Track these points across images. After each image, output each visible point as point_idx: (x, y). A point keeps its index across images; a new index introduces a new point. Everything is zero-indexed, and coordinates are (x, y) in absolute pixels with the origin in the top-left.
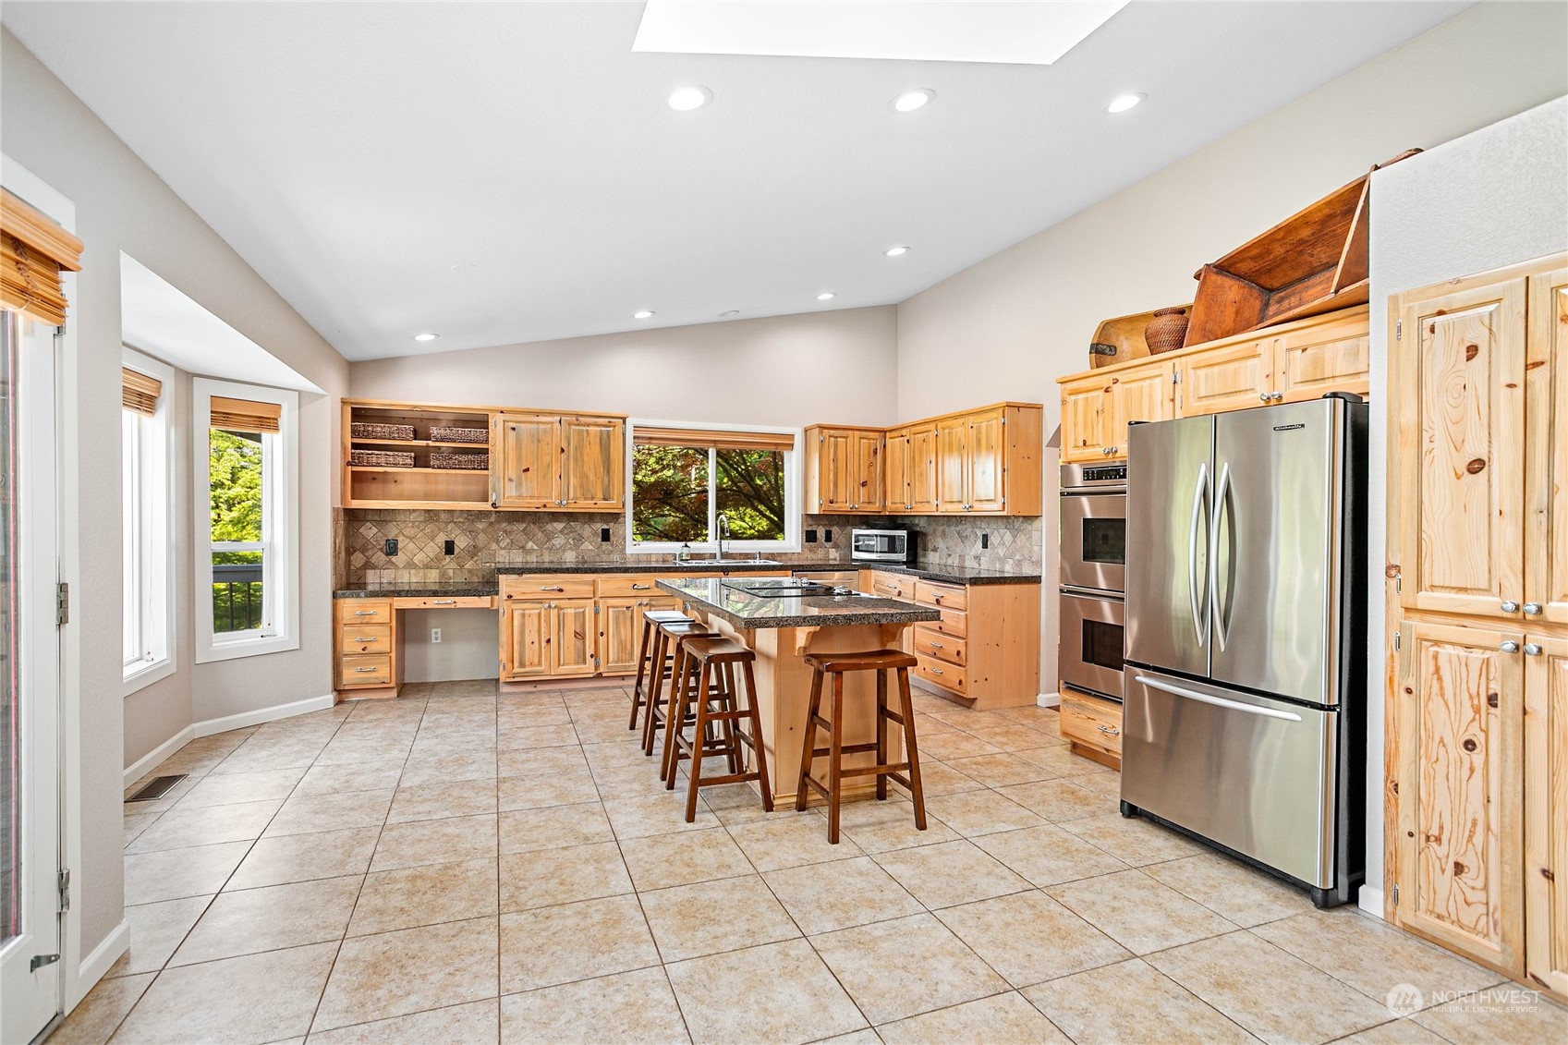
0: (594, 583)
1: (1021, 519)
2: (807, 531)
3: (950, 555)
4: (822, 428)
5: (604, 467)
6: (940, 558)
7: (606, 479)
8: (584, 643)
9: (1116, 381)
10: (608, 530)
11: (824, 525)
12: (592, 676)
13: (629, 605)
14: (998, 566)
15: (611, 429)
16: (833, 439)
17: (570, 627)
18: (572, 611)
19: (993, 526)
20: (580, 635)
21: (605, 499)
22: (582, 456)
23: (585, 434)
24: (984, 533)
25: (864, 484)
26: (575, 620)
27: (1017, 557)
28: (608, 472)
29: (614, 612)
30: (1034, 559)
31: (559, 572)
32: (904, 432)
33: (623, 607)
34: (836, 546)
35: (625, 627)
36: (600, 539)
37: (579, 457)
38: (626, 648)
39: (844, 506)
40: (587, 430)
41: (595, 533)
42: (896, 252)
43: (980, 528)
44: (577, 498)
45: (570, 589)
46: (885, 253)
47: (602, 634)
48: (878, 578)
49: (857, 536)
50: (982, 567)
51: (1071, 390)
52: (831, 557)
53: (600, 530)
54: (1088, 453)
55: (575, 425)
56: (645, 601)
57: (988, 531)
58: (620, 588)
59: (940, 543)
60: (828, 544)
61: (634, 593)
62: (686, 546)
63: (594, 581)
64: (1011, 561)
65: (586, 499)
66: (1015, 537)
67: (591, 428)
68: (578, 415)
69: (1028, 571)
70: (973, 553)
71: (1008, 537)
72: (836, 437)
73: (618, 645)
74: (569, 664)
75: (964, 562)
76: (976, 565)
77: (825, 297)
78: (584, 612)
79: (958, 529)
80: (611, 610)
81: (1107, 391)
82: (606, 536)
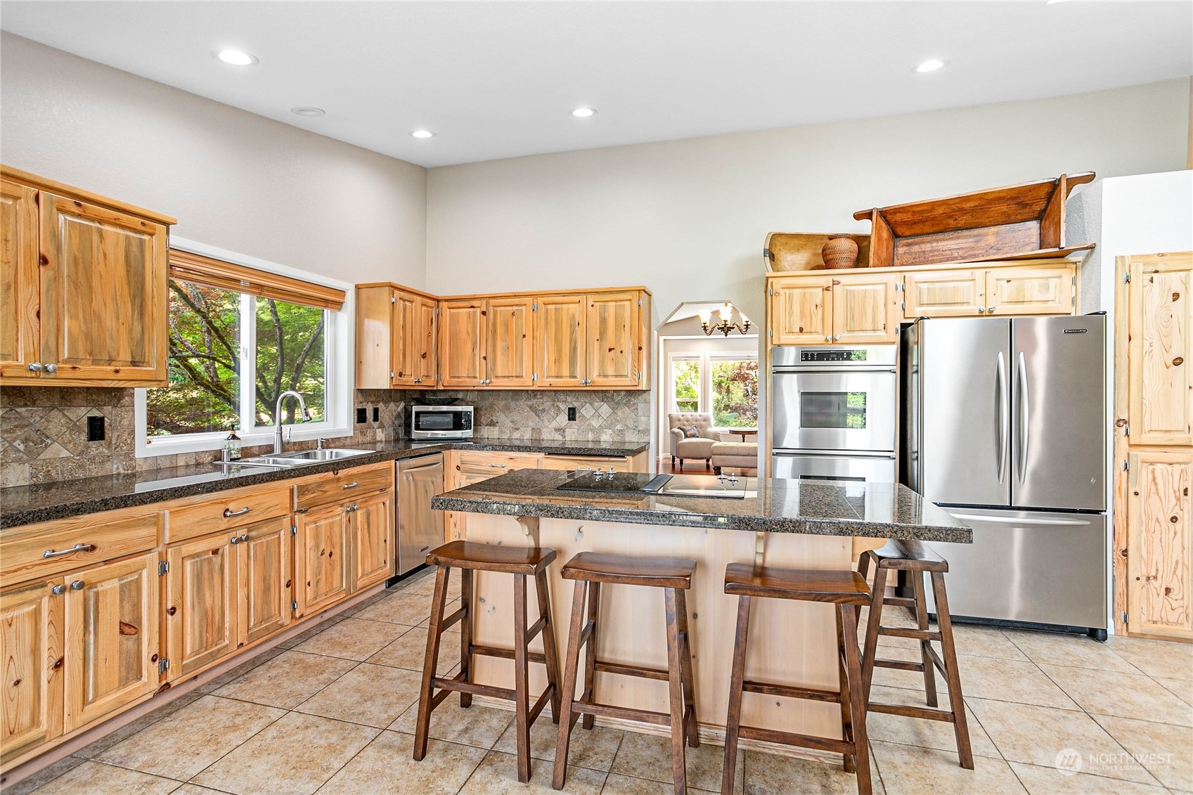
0: (156, 521)
1: (623, 393)
2: (358, 410)
3: (517, 429)
4: (394, 287)
5: (133, 305)
6: (501, 432)
7: (137, 327)
8: (139, 642)
9: (835, 283)
10: (102, 420)
11: (372, 402)
12: (150, 696)
13: (214, 547)
14: (591, 436)
15: (146, 237)
16: (402, 302)
17: (111, 615)
18: (115, 584)
19: (582, 399)
20: (129, 628)
21: (134, 363)
22: (89, 279)
23: (96, 238)
24: (571, 406)
25: (424, 356)
26: (121, 600)
27: (619, 427)
28: (142, 315)
29: (193, 564)
30: (640, 428)
31: (84, 512)
32: (475, 303)
33: (208, 551)
34: (382, 426)
35: (212, 586)
36: (84, 437)
37: (82, 278)
38: (213, 622)
39: (410, 381)
40: (100, 232)
41: (74, 427)
42: (583, 112)
43: (565, 401)
44: (77, 360)
45: (108, 542)
46: (570, 112)
47: (173, 611)
48: (464, 458)
49: (418, 414)
50: (568, 438)
51: (784, 284)
52: (378, 439)
53: (85, 419)
54: (804, 338)
55: (73, 214)
56: (241, 533)
57: (576, 404)
58: (203, 520)
59: (500, 417)
60: (376, 424)
61: (224, 524)
62: (234, 437)
63: (158, 516)
64: (609, 432)
65: (96, 362)
66: (613, 409)
67: (106, 228)
68: (79, 199)
69: (632, 439)
70: (554, 424)
71: (605, 409)
72: (404, 300)
73: (201, 621)
74: (107, 693)
75: (541, 434)
76: (561, 438)
77: (422, 134)
78: (138, 582)
79: (530, 403)
80: (188, 564)
81: (827, 289)
82: (96, 430)
